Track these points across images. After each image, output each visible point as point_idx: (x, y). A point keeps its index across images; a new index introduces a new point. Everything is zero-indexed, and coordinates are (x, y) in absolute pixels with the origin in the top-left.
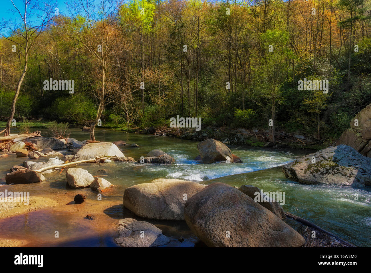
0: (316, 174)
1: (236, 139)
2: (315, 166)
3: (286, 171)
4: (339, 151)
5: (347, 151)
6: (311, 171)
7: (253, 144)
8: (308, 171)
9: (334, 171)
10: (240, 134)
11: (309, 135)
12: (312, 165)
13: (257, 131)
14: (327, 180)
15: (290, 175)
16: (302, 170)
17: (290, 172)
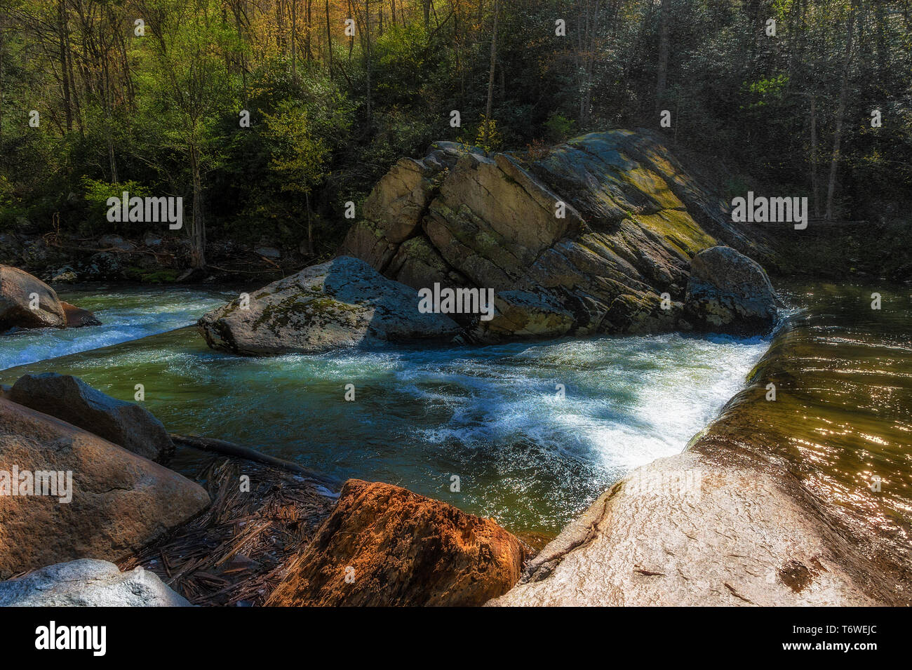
0: (282, 329)
1: (95, 266)
2: (281, 310)
3: (207, 329)
4: (337, 271)
5: (355, 271)
6: (271, 322)
7: (146, 277)
8: (262, 324)
9: (325, 317)
10: (107, 252)
11: (290, 248)
12: (273, 308)
13: (158, 242)
14: (307, 340)
15: (218, 340)
16: (248, 321)
17: (217, 330)
